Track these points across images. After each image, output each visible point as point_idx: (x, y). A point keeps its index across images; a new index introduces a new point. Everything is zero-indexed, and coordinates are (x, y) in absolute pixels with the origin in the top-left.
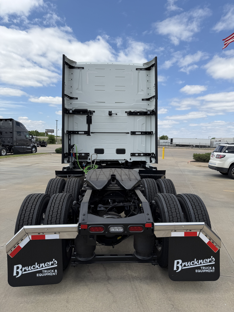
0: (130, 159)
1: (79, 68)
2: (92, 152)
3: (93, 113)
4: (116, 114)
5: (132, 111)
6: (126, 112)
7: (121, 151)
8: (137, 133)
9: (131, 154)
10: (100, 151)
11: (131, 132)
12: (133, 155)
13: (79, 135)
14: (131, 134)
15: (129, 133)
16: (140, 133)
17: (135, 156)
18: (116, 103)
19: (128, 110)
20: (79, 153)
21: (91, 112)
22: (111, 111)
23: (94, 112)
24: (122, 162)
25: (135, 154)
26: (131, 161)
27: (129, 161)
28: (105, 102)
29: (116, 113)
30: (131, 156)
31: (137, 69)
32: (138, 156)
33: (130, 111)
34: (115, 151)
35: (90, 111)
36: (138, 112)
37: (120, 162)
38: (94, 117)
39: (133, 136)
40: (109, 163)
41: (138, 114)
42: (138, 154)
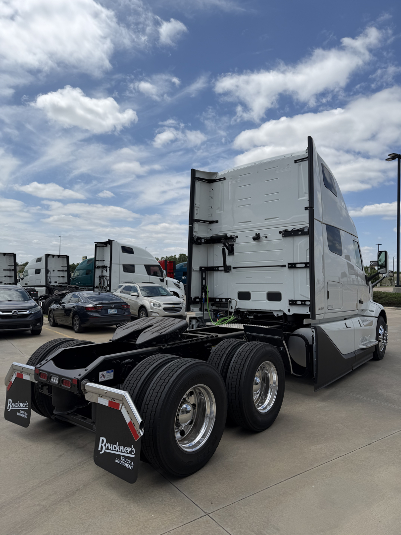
0: (289, 310)
1: (220, 180)
2: (234, 297)
3: (235, 239)
4: (266, 237)
5: (290, 229)
6: (280, 232)
7: (274, 296)
8: (298, 266)
9: (290, 301)
10: (244, 296)
11: (289, 264)
12: (293, 303)
13: (219, 272)
14: (289, 267)
15: (285, 266)
16: (304, 265)
17: (296, 304)
18: (265, 219)
19: (283, 229)
20: (220, 299)
21: (233, 238)
22: (259, 234)
23: (237, 237)
24: (278, 315)
25: (296, 301)
26: (291, 313)
27: (288, 313)
28: (251, 221)
29: (265, 235)
30: (289, 304)
31: (296, 162)
32: (302, 304)
33: (285, 230)
34: (265, 296)
35: (231, 236)
36: (298, 230)
37: (275, 314)
38: (237, 246)
39: (292, 270)
40: (260, 315)
41: (300, 233)
42: (302, 301)
